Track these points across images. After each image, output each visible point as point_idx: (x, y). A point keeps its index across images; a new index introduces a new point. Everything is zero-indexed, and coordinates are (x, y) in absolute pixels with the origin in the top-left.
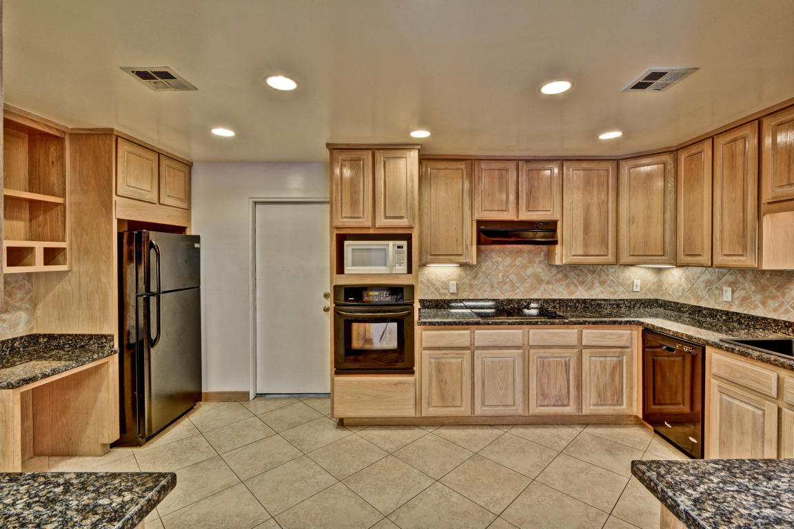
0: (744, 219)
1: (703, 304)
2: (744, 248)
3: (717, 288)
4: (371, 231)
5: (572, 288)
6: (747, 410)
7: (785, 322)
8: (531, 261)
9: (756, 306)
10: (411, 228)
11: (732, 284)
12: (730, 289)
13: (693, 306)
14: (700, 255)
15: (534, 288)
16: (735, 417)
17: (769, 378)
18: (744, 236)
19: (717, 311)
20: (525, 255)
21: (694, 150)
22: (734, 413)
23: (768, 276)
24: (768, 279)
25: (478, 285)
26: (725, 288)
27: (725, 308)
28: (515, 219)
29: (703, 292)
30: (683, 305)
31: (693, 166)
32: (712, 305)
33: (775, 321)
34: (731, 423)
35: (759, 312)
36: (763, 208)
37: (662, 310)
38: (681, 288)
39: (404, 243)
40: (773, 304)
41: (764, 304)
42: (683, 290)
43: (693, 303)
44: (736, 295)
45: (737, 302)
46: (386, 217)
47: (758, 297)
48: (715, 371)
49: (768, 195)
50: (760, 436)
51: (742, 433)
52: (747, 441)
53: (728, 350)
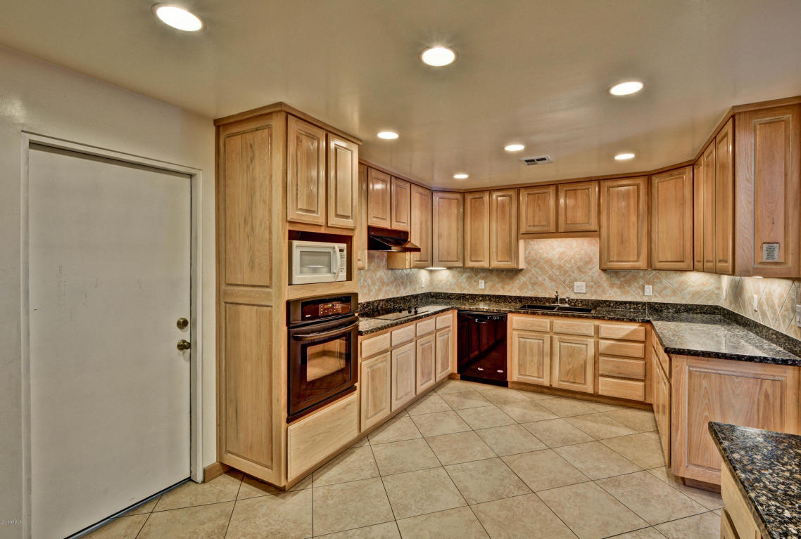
0: (510, 242)
1: (465, 292)
3: (475, 281)
4: (323, 231)
5: (398, 288)
6: (535, 342)
9: (499, 290)
10: (353, 230)
11: (483, 278)
12: (483, 281)
13: (458, 294)
14: (481, 261)
15: (380, 290)
17: (546, 323)
18: (510, 250)
19: (476, 295)
20: (376, 260)
21: (477, 195)
22: (528, 345)
23: (505, 272)
24: (506, 275)
26: (480, 281)
27: (481, 293)
28: (390, 228)
29: (465, 285)
30: (451, 294)
31: (477, 205)
32: (472, 292)
33: (510, 297)
35: (501, 293)
36: (520, 236)
37: (434, 299)
38: (448, 283)
39: (344, 246)
40: (507, 288)
41: (503, 288)
42: (450, 285)
43: (458, 291)
44: (487, 285)
45: (488, 289)
46: (336, 215)
47: (500, 285)
48: (515, 326)
49: (523, 230)
50: (542, 354)
51: (532, 356)
52: (536, 359)
53: (524, 313)
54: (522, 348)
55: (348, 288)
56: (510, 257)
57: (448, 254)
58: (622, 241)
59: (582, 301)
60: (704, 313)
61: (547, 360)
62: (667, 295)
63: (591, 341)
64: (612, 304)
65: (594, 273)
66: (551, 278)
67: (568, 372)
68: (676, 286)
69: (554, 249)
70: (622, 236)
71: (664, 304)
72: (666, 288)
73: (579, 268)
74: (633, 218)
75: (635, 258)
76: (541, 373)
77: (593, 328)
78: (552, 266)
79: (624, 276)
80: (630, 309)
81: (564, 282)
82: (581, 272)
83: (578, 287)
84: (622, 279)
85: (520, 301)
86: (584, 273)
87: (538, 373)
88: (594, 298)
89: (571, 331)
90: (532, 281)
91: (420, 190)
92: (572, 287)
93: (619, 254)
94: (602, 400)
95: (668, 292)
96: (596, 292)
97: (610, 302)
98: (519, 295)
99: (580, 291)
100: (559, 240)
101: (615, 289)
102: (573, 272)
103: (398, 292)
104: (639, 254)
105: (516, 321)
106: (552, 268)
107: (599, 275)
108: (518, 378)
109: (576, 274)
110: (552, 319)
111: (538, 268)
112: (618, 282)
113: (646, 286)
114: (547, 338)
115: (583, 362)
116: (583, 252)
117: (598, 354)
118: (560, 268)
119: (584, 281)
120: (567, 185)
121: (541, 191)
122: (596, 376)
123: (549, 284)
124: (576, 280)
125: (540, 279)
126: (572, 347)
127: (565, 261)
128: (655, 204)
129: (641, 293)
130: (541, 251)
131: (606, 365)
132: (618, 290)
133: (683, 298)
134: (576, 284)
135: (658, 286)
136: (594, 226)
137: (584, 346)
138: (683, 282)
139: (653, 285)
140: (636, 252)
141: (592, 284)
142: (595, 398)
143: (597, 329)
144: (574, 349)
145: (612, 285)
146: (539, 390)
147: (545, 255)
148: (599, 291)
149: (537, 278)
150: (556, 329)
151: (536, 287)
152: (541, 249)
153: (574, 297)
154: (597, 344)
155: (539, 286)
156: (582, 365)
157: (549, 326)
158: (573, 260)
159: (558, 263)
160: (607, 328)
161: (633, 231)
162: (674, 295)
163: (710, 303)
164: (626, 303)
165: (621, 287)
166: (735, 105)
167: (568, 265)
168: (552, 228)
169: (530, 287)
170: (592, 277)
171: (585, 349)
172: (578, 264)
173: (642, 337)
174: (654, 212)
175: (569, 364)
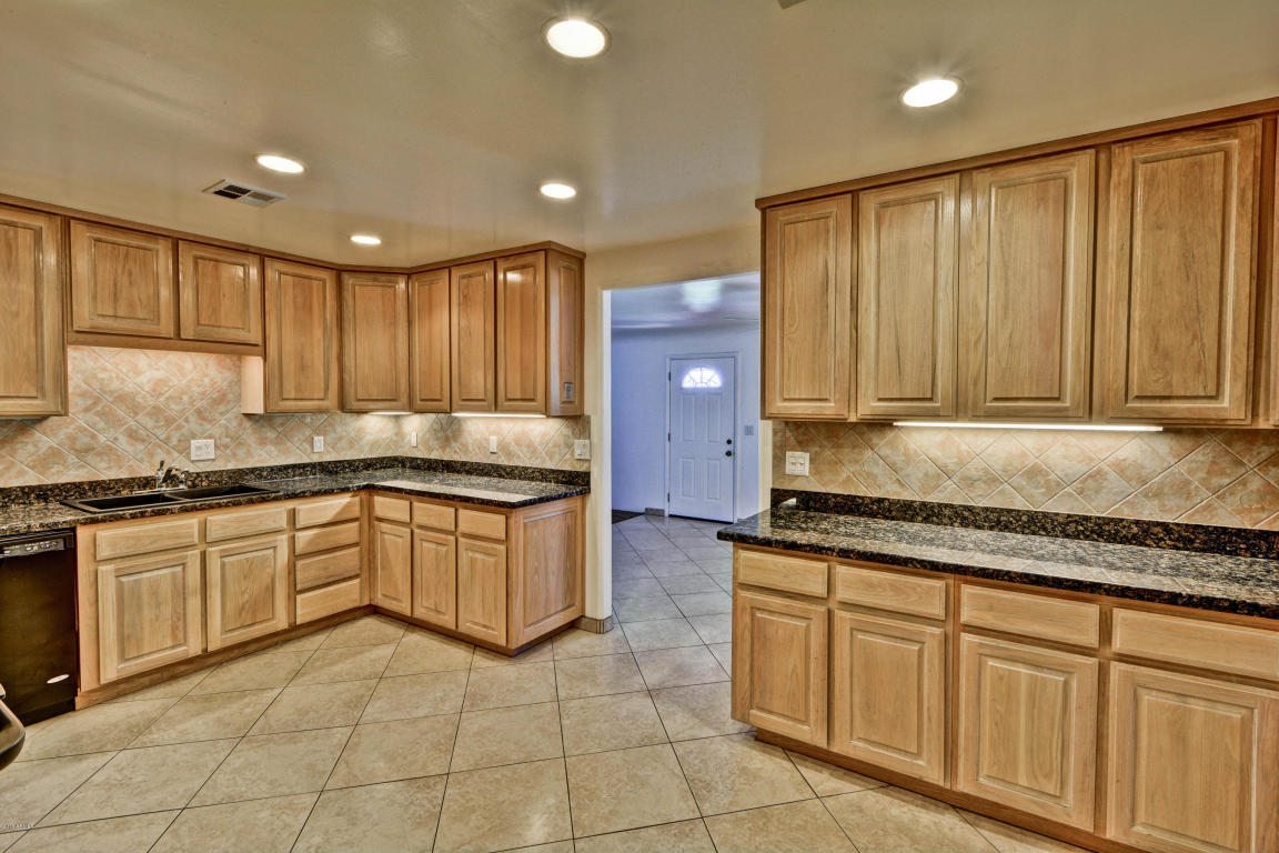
0: (39, 348)
2: (41, 389)
6: (165, 575)
7: (22, 488)
16: (146, 596)
17: (191, 526)
22: (145, 588)
34: (138, 606)
36: (71, 337)
48: (102, 553)
49: (84, 316)
50: (181, 594)
51: (158, 605)
52: (167, 610)
56: (38, 388)
58: (303, 367)
59: (208, 475)
60: (385, 468)
61: (194, 603)
62: (343, 449)
63: (282, 541)
64: (265, 474)
65: (229, 420)
66: (133, 436)
67: (243, 608)
68: (352, 434)
69: (139, 373)
70: (302, 357)
71: (340, 462)
72: (340, 438)
73: (199, 412)
74: (318, 333)
75: (322, 395)
76: (181, 636)
77: (285, 516)
78: (135, 409)
79: (282, 424)
80: (294, 476)
81: (167, 441)
82: (204, 419)
83: (199, 448)
84: (280, 429)
85: (42, 498)
86: (210, 422)
87: (174, 636)
88: (231, 466)
89: (244, 530)
90: (78, 445)
92: (185, 450)
93: (298, 388)
94: (302, 631)
95: (344, 443)
96: (234, 455)
97: (261, 469)
98: (34, 483)
99: (204, 456)
100: (151, 353)
101: (270, 447)
102: (187, 420)
104: (327, 389)
106: (136, 414)
107: (240, 425)
108: (120, 671)
109: (194, 425)
111: (97, 414)
112: (271, 435)
113: (316, 438)
114: (193, 557)
115: (269, 580)
116: (206, 380)
117: (295, 557)
118: (156, 412)
119: (210, 437)
121: (135, 242)
122: (294, 591)
123: (130, 449)
124: (194, 436)
125: (102, 439)
126: (247, 560)
127: (167, 399)
128: (348, 314)
129: (309, 449)
130: (102, 375)
131: (307, 571)
132: (273, 449)
133: (362, 451)
134: (194, 443)
135: (331, 436)
137: (271, 551)
138: (360, 429)
139: (325, 435)
140: (322, 385)
141: (228, 440)
142: (295, 632)
143: (293, 514)
144: (250, 562)
145: (262, 442)
146: (166, 675)
147: (115, 385)
148: (241, 452)
149: (93, 437)
150: (213, 535)
151: (89, 458)
152: (105, 370)
153: (192, 469)
154: (293, 540)
155: (99, 454)
156: (267, 587)
157: (196, 534)
158: (185, 398)
159: (151, 401)
160: (311, 510)
161: (318, 352)
162: (351, 447)
163: (389, 454)
164: (286, 467)
165: (277, 442)
167: (176, 408)
168: (166, 328)
169: (72, 458)
170: (227, 428)
171: (271, 557)
172: (198, 404)
174: (348, 327)
175: (243, 593)
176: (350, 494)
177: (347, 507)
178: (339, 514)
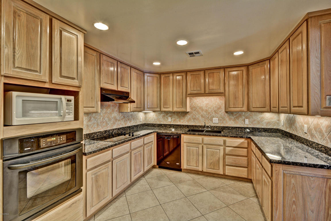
0: (183, 98)
1: (162, 123)
3: (166, 118)
4: (47, 86)
5: (126, 122)
6: (195, 149)
7: (185, 125)
8: (113, 111)
9: (178, 122)
10: (79, 87)
11: (171, 116)
12: (170, 118)
13: (159, 124)
14: (169, 108)
16: (191, 153)
17: (200, 139)
18: (183, 103)
19: (167, 125)
21: (167, 75)
22: (191, 151)
23: (180, 113)
24: (181, 114)
25: (90, 125)
26: (169, 118)
27: (169, 124)
28: (116, 90)
29: (162, 120)
30: (155, 124)
31: (166, 80)
32: (165, 123)
33: (183, 125)
34: (190, 154)
35: (179, 123)
36: (187, 95)
37: (147, 127)
38: (154, 119)
39: (72, 98)
40: (182, 121)
41: (180, 121)
42: (155, 119)
43: (158, 123)
44: (172, 119)
45: (172, 121)
46: (61, 76)
47: (178, 119)
48: (185, 141)
49: (189, 92)
50: (198, 154)
51: (193, 155)
52: (195, 157)
53: (189, 134)
54: (188, 152)
55: (75, 126)
56: (183, 106)
57: (152, 104)
58: (235, 98)
59: (216, 127)
60: (272, 132)
61: (200, 158)
62: (255, 124)
63: (222, 148)
64: (230, 128)
65: (222, 113)
66: (202, 116)
67: (211, 163)
68: (259, 119)
69: (203, 102)
70: (235, 95)
71: (254, 128)
72: (255, 120)
73: (215, 111)
74: (241, 87)
75: (241, 106)
76: (198, 164)
77: (222, 141)
78: (202, 110)
79: (236, 115)
80: (239, 130)
81: (208, 118)
82: (216, 113)
83: (214, 120)
84: (235, 116)
85: (188, 127)
86: (217, 113)
87: (196, 164)
88: (222, 125)
89: (212, 143)
90: (193, 118)
91: (137, 71)
92: (212, 120)
93: (234, 104)
94: (227, 177)
95: (256, 122)
96: (223, 122)
97: (229, 127)
98: (187, 124)
99: (216, 122)
100: (206, 97)
101: (232, 121)
102: (212, 113)
103: (126, 124)
104: (243, 104)
105: (185, 138)
106: (203, 111)
107: (224, 114)
108: (186, 167)
109: (214, 114)
110: (203, 137)
111: (196, 111)
112: (233, 118)
113: (246, 120)
114: (200, 146)
115: (218, 159)
116: (217, 103)
117: (225, 155)
118: (206, 111)
119: (217, 117)
120: (209, 70)
121: (197, 73)
122: (224, 165)
123: (201, 119)
124: (214, 117)
125: (197, 116)
126: (212, 151)
127: (209, 108)
128: (250, 79)
129: (244, 123)
130: (197, 103)
131: (229, 160)
132: (233, 122)
133: (263, 125)
134: (214, 119)
135: (251, 119)
136: (222, 90)
137: (219, 150)
138: (262, 117)
139: (249, 119)
140: (242, 103)
141: (221, 118)
142: (224, 176)
143: (225, 142)
144: (213, 152)
145: (230, 119)
146: (197, 173)
147: (199, 105)
148: (224, 122)
149: (196, 116)
150: (205, 142)
151: (195, 120)
152: (198, 102)
153: (213, 125)
154: (224, 150)
155: (196, 120)
156: (217, 160)
157: (201, 141)
158: (212, 108)
159: (205, 108)
160: (229, 141)
161: (240, 93)
162: (258, 124)
163: (275, 127)
164: (236, 127)
165: (234, 120)
166: (309, 12)
167: (210, 110)
168: (203, 92)
169: (192, 120)
170: (221, 115)
171: (219, 152)
172: (215, 109)
173: (246, 146)
174: (250, 83)
175: (211, 160)
176: (245, 139)
177: (242, 143)
178: (239, 145)
